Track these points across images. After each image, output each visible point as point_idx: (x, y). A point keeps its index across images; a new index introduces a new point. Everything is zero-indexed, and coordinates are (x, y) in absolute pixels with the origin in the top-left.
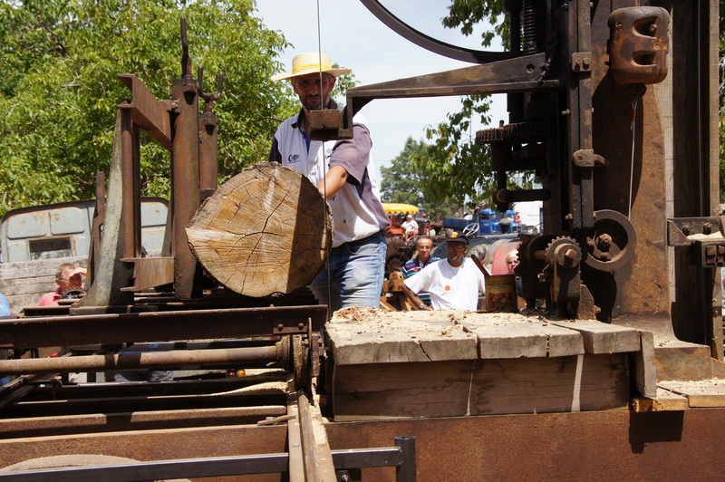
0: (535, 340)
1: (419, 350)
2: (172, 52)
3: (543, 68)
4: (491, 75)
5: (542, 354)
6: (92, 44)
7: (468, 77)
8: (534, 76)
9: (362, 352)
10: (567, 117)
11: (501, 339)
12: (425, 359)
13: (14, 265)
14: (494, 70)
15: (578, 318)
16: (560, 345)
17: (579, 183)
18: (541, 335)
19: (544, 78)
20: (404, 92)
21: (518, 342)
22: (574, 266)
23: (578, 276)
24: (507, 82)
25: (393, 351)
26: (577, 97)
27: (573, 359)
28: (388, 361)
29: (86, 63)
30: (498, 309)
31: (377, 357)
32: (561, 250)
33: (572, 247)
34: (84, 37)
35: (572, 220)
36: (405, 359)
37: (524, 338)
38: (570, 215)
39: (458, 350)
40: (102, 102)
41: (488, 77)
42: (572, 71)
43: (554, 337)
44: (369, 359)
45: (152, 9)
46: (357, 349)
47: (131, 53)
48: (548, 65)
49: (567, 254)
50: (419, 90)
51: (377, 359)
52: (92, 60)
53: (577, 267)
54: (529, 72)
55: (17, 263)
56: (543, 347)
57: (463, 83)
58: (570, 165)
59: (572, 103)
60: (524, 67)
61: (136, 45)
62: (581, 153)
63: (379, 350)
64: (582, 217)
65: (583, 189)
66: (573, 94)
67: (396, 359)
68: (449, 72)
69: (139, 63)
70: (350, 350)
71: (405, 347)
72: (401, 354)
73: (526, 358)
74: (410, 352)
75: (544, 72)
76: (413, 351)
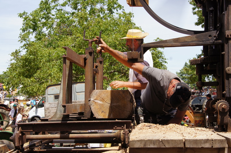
0: (207, 141)
1: (161, 143)
2: (105, 34)
3: (215, 37)
4: (195, 39)
5: (210, 146)
6: (79, 32)
7: (186, 40)
8: (211, 39)
9: (139, 143)
10: (223, 55)
11: (193, 140)
12: (164, 147)
13: (49, 103)
14: (196, 37)
15: (228, 131)
16: (217, 143)
17: (228, 79)
18: (210, 139)
19: (215, 40)
20: (162, 45)
21: (200, 141)
22: (226, 111)
23: (228, 115)
24: (201, 41)
25: (151, 143)
26: (227, 47)
27: (223, 149)
28: (149, 147)
29: (77, 38)
30: (198, 126)
31: (145, 145)
32: (221, 105)
33: (225, 104)
35: (225, 94)
36: (156, 146)
37: (203, 140)
38: (225, 92)
39: (176, 144)
40: (82, 50)
41: (194, 40)
42: (226, 37)
43: (215, 140)
44: (142, 146)
45: (98, 20)
46: (137, 142)
47: (91, 34)
48: (217, 35)
49: (223, 107)
50: (168, 45)
51: (145, 146)
52: (79, 37)
53: (227, 112)
54: (209, 38)
55: (50, 102)
56: (210, 144)
57: (184, 42)
58: (225, 73)
59: (226, 49)
60: (208, 36)
61: (93, 32)
62: (229, 68)
63: (146, 143)
64: (229, 93)
65: (230, 82)
66: (226, 46)
67: (152, 146)
68: (179, 38)
70: (134, 142)
71: (156, 142)
72: (154, 144)
73: (203, 147)
74: (157, 144)
75: (215, 38)
76: (159, 143)
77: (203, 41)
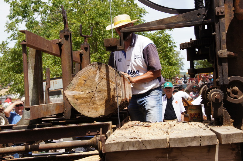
0: (194, 138)
1: (141, 144)
2: (104, 18)
3: (204, 15)
5: (198, 144)
6: (74, 17)
7: (172, 21)
8: (201, 18)
9: (116, 146)
10: (215, 36)
11: (179, 138)
12: (144, 148)
14: (183, 17)
15: (223, 125)
16: (206, 140)
17: (221, 65)
18: (197, 136)
19: (204, 19)
20: (144, 29)
21: (187, 139)
22: (219, 102)
23: (222, 106)
24: (189, 22)
25: (130, 145)
26: (218, 27)
27: (214, 146)
28: (128, 150)
29: (72, 24)
30: (194, 120)
31: (123, 148)
32: (213, 95)
33: (218, 94)
34: (71, 15)
35: (219, 81)
36: (135, 149)
37: (189, 137)
38: (218, 79)
39: (159, 144)
40: (78, 38)
41: (181, 20)
42: (216, 15)
43: (203, 137)
44: (119, 149)
45: (95, 3)
46: (113, 145)
47: (88, 20)
48: (206, 13)
49: (216, 97)
50: (151, 28)
51: (123, 149)
52: (74, 23)
53: (221, 102)
54: (198, 17)
56: (198, 141)
57: (170, 23)
58: (217, 57)
59: (216, 29)
60: (196, 15)
61: (90, 17)
62: (221, 51)
63: (123, 145)
64: (223, 80)
65: (223, 67)
66: (217, 26)
67: (131, 149)
68: (164, 19)
69: (91, 23)
70: (110, 146)
71: (135, 143)
72: (133, 146)
73: (191, 146)
74: (137, 145)
75: (204, 17)
76: (139, 145)
77: (191, 21)
